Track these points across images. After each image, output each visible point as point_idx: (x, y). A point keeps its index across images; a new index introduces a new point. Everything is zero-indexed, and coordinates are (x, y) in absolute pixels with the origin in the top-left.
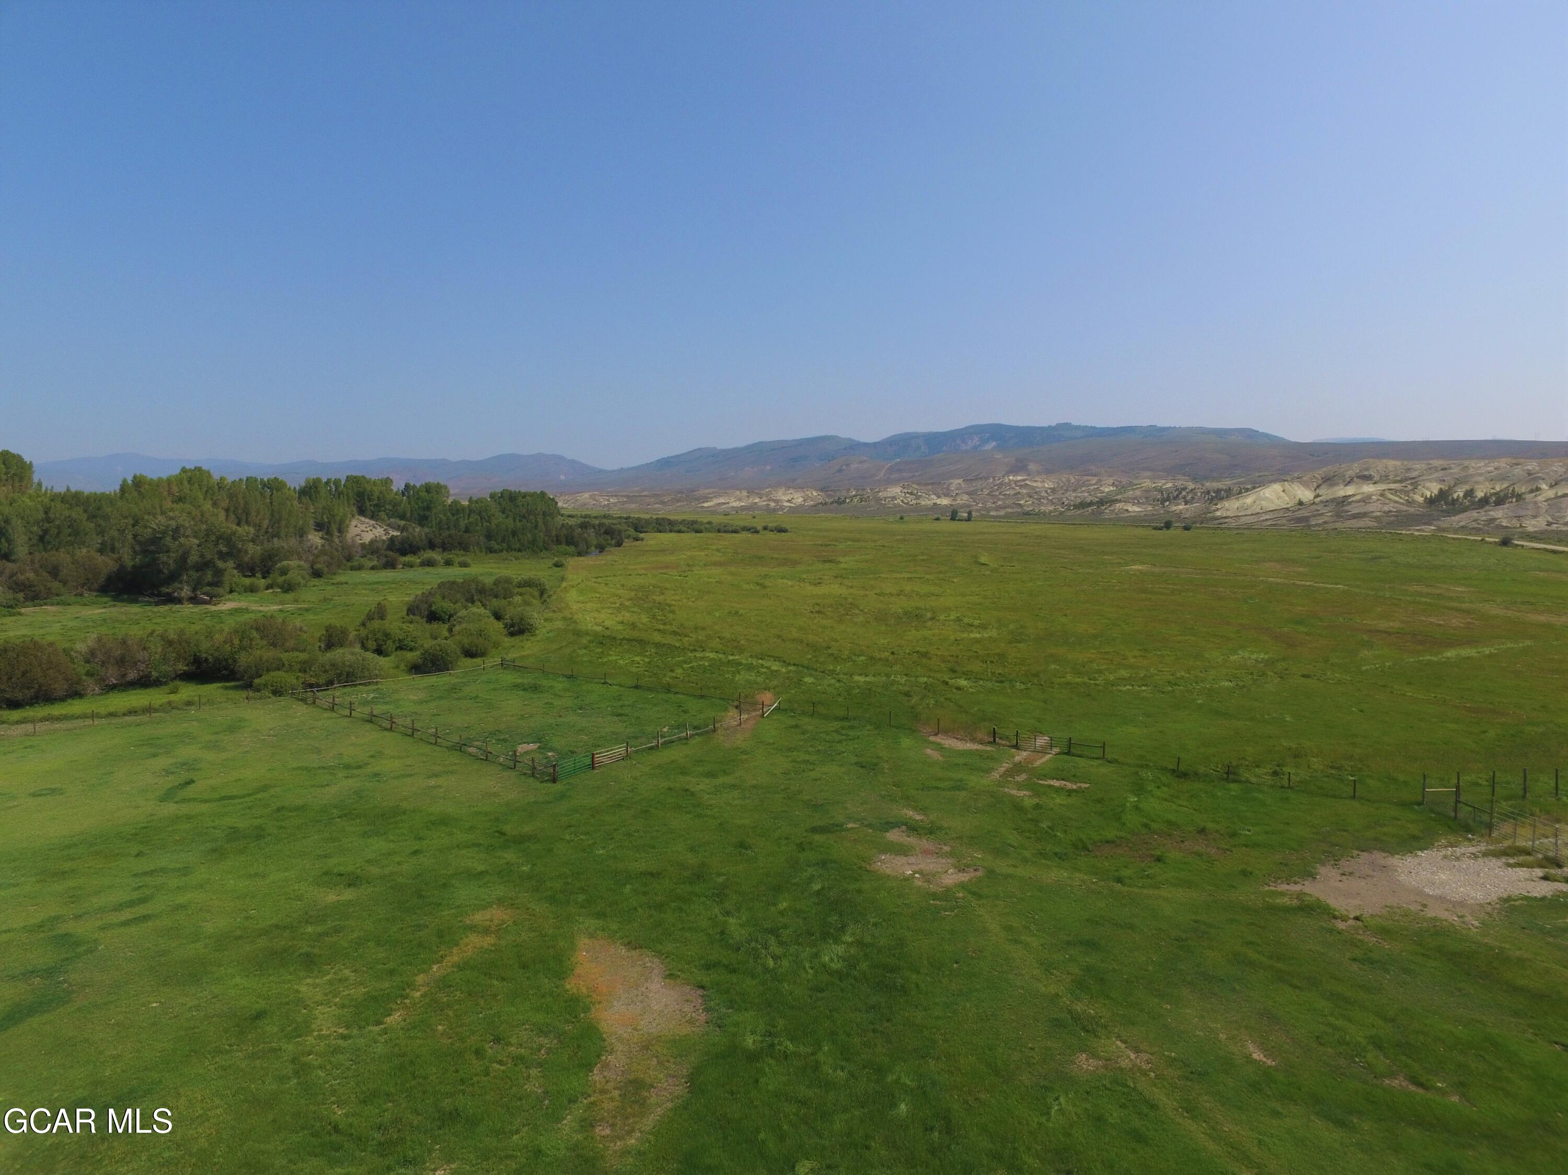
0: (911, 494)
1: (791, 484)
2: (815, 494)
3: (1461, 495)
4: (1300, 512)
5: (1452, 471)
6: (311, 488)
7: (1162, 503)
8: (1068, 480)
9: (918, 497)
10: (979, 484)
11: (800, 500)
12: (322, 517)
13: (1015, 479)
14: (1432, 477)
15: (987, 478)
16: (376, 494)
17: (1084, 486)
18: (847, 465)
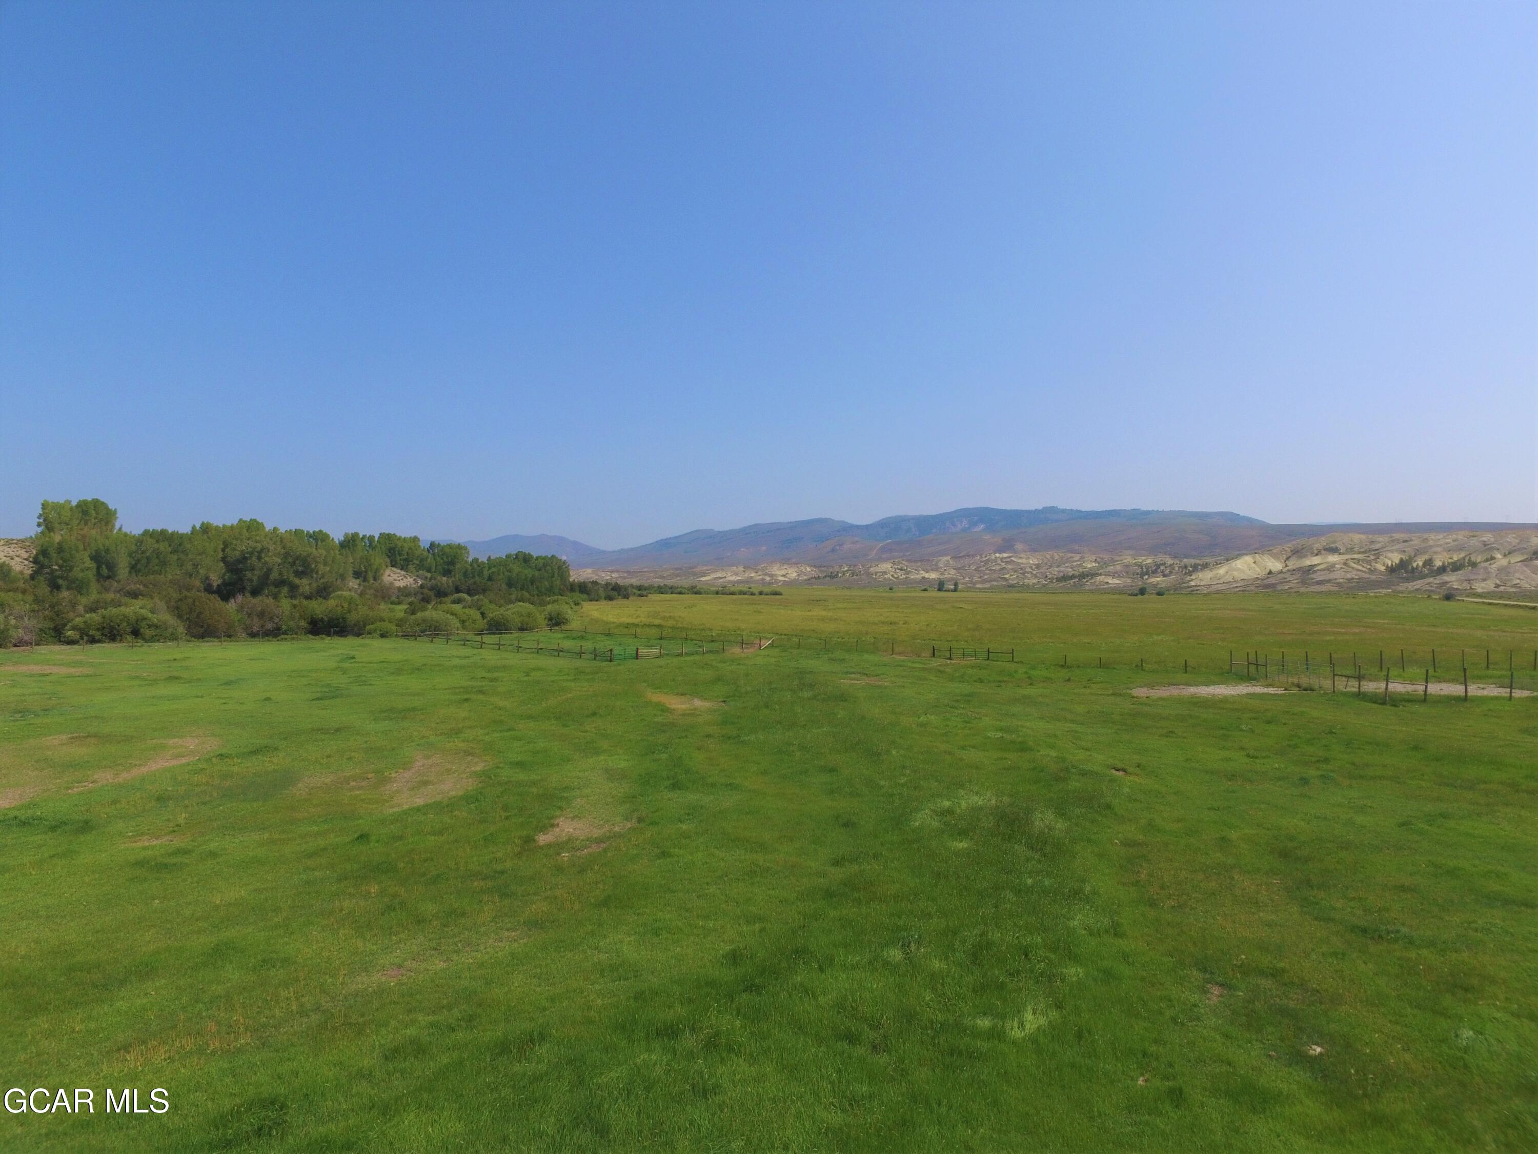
0: (901, 569)
1: (786, 561)
2: (809, 569)
3: (1421, 564)
4: (1269, 580)
5: (1412, 543)
6: (349, 541)
7: (1142, 577)
8: (1052, 557)
9: (908, 573)
10: (967, 561)
11: (795, 574)
12: (360, 566)
13: (1001, 556)
14: (1394, 548)
15: (973, 556)
16: (406, 549)
17: (1067, 562)
18: (841, 545)
